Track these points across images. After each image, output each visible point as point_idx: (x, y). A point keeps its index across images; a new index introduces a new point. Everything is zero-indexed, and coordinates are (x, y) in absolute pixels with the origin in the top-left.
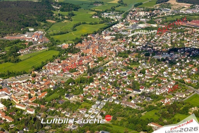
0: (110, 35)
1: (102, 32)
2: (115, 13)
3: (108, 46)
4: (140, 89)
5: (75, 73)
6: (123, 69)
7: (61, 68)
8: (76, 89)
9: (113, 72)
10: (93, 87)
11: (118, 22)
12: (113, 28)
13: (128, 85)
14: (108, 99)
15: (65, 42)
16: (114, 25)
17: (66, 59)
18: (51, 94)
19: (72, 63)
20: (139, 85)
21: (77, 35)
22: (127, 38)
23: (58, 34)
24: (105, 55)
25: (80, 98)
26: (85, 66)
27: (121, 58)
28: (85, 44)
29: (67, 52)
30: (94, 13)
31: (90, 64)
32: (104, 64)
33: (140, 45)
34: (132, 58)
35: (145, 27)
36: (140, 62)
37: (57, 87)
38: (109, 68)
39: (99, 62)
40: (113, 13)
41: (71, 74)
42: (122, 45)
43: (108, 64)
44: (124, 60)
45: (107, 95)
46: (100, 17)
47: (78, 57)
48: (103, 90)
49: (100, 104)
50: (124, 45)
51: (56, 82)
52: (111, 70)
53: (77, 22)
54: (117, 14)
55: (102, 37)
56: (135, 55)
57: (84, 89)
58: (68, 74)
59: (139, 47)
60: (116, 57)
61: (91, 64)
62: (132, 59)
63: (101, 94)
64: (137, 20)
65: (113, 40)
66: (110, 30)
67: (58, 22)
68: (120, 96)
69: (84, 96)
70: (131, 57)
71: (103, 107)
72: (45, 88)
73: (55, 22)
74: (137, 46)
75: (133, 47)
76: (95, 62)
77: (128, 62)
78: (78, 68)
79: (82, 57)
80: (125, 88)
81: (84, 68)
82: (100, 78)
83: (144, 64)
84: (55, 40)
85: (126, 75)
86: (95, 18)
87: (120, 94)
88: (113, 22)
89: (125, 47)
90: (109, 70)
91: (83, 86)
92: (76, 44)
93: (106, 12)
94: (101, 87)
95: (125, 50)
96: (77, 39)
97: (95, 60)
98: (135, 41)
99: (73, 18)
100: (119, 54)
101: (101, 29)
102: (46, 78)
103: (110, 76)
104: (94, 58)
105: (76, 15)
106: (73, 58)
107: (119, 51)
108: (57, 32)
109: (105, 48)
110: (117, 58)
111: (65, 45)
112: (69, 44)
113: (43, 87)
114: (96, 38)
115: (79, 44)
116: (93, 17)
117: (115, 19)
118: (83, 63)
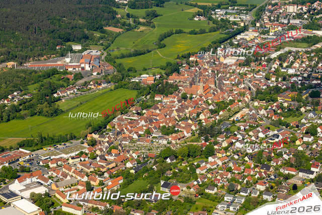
1: (216, 48)
2: (237, 9)
3: (232, 78)
4: (312, 169)
5: (174, 135)
6: (271, 127)
7: (145, 126)
8: (181, 171)
9: (251, 133)
10: (215, 166)
11: (245, 29)
12: (238, 41)
13: (286, 160)
14: (249, 192)
15: (146, 72)
16: (239, 33)
17: (153, 107)
18: (131, 182)
19: (166, 116)
20: (308, 160)
21: (168, 56)
22: (269, 61)
23: (130, 56)
24: (231, 98)
25: (192, 190)
26: (191, 120)
27: (264, 103)
28: (186, 75)
29: (152, 92)
30: (196, 10)
31: (202, 117)
32: (230, 117)
33: (296, 75)
34: (286, 101)
35: (303, 38)
36: (303, 110)
37: (141, 164)
38: (243, 124)
39: (221, 113)
40: (233, 9)
41: (166, 139)
42: (261, 75)
43: (238, 115)
44: (270, 107)
45: (247, 181)
46: (210, 19)
47: (177, 102)
48: (237, 172)
49: (233, 202)
50: (264, 74)
51: (138, 157)
52: (247, 127)
53: (165, 31)
54: (241, 10)
55: (218, 59)
56: (290, 96)
57: (198, 171)
58: (161, 138)
59: (295, 79)
60: (252, 100)
61: (204, 117)
62: (286, 105)
63: (233, 179)
64: (283, 23)
65: (241, 65)
66: (232, 45)
67: (128, 30)
68: (273, 185)
69: (200, 186)
70: (284, 101)
71: (241, 208)
72: (117, 168)
73: (121, 30)
74: (291, 76)
75: (284, 79)
76: (212, 112)
77: (279, 111)
78: (180, 126)
79: (183, 102)
80: (281, 166)
81: (190, 125)
82: (226, 145)
83: (311, 114)
84: (127, 69)
85: (278, 138)
86: (200, 20)
87: (271, 179)
88: (237, 29)
89: (267, 79)
90: (242, 128)
91: (196, 164)
92: (168, 75)
93: (219, 7)
94: (231, 165)
95: (268, 86)
96: (169, 64)
97: (211, 107)
98: (287, 67)
99: (155, 21)
100: (259, 95)
101: (214, 43)
102: (116, 148)
103: (247, 142)
104: (207, 103)
105: (162, 15)
106: (165, 104)
107: (258, 89)
108: (128, 52)
109: (228, 82)
110: (256, 104)
111: (147, 78)
112: (154, 75)
113: (113, 167)
114: (208, 63)
115: (174, 74)
116: (195, 19)
117: (238, 21)
118: (188, 115)
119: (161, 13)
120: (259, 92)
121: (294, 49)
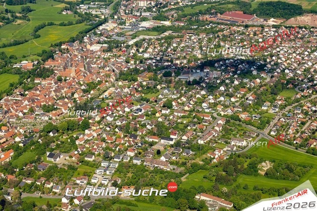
0: (99, 43)
1: (83, 37)
2: (98, 4)
3: (98, 62)
4: (172, 136)
5: (54, 112)
6: (135, 102)
7: (29, 105)
8: (62, 142)
9: (119, 108)
10: (92, 138)
11: (105, 21)
12: (101, 31)
13: (149, 130)
14: (121, 158)
15: (26, 58)
16: (101, 24)
17: (34, 89)
18: (20, 154)
19: (45, 96)
20: (167, 129)
21: (42, 44)
22: (128, 47)
23: (10, 45)
24: (99, 79)
25: (74, 158)
26: (67, 99)
27: (126, 83)
28: (60, 61)
29: (32, 76)
30: (63, 5)
31: (76, 96)
32: (100, 95)
33: (152, 59)
34: (144, 81)
35: (153, 27)
36: (159, 87)
37: (29, 139)
38: (111, 101)
39: (92, 92)
40: (95, 4)
41: (48, 116)
42: (122, 59)
43: (106, 93)
44: (132, 86)
45: (119, 149)
46: (76, 13)
47: (54, 84)
48: (110, 142)
49: (108, 167)
50: (124, 58)
51: (25, 132)
53: (39, 23)
54: (101, 5)
55: (86, 46)
56: (147, 76)
57: (77, 142)
58: (43, 115)
59: (150, 61)
60: (117, 80)
61: (78, 96)
62: (145, 83)
63: (107, 148)
64: (136, 16)
65: (105, 51)
66: (95, 34)
67: (7, 23)
68: (141, 151)
69: (80, 154)
71: (115, 171)
72: (7, 143)
73: (1, 24)
74: (147, 59)
75: (141, 62)
76: (84, 91)
77: (140, 89)
78: (58, 104)
79: (59, 83)
80: (146, 135)
81: (67, 104)
82: (99, 119)
83: (166, 91)
84: (9, 56)
85: (141, 111)
86: (67, 14)
87: (139, 146)
88: (99, 21)
89: (127, 62)
90: (111, 104)
91: (75, 136)
92: (44, 61)
93: (82, 3)
94: (104, 136)
95: (129, 68)
96: (44, 52)
97: (83, 87)
98: (143, 52)
99: (30, 15)
100: (122, 76)
101: (81, 33)
102: (5, 125)
103: (116, 116)
104: (79, 83)
106: (44, 86)
107: (121, 71)
108: (9, 42)
109: (95, 66)
110: (120, 83)
111: (27, 64)
112: (33, 61)
113: (4, 142)
114: (77, 50)
115: (49, 60)
116: (63, 13)
117: (100, 14)
118: (64, 95)
119: (35, 9)
120: (121, 73)
121: (147, 37)
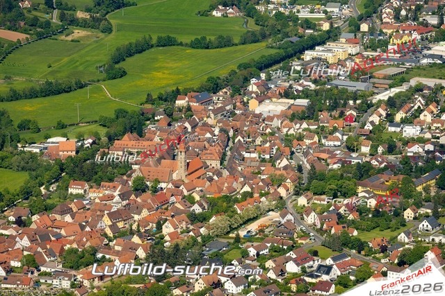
0: (287, 94)
1: (246, 80)
3: (268, 145)
6: (322, 250)
7: (29, 249)
9: (269, 264)
11: (332, 35)
12: (305, 64)
15: (65, 131)
16: (312, 48)
17: (58, 208)
19: (83, 228)
21: (124, 97)
22: (366, 108)
23: (32, 94)
24: (247, 189)
26: (140, 236)
27: (321, 200)
28: (157, 139)
29: (66, 178)
31: (167, 229)
32: (232, 229)
33: (421, 141)
34: (374, 196)
36: (408, 214)
38: (257, 244)
39: (213, 220)
41: (70, 277)
42: (338, 139)
43: (253, 227)
44: (332, 209)
46: (251, 13)
47: (117, 199)
50: (345, 138)
52: (265, 252)
53: (133, 38)
55: (246, 104)
56: (389, 183)
58: (57, 274)
60: (297, 194)
61: (172, 230)
64: (426, 25)
65: (296, 116)
67: (41, 36)
70: (370, 196)
73: (22, 36)
74: (409, 142)
75: (391, 149)
76: (194, 218)
77: (351, 217)
79: (133, 197)
81: (134, 248)
82: (203, 288)
83: (426, 223)
84: (16, 124)
85: (328, 273)
86: (225, 16)
88: (311, 36)
89: (350, 148)
90: (252, 252)
92: (111, 139)
95: (346, 165)
96: (121, 113)
97: (197, 209)
98: (405, 121)
99: (115, 18)
100: (315, 182)
101: (245, 67)
103: (254, 282)
104: (188, 199)
105: (135, 4)
106: (90, 204)
108: (31, 85)
109: (254, 155)
110: (302, 201)
111: (62, 145)
112: (80, 138)
114: (216, 112)
115: (126, 137)
116: (214, 13)
118: (134, 227)
120: (314, 174)
